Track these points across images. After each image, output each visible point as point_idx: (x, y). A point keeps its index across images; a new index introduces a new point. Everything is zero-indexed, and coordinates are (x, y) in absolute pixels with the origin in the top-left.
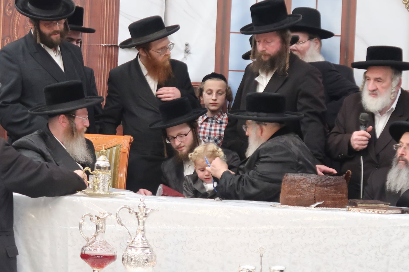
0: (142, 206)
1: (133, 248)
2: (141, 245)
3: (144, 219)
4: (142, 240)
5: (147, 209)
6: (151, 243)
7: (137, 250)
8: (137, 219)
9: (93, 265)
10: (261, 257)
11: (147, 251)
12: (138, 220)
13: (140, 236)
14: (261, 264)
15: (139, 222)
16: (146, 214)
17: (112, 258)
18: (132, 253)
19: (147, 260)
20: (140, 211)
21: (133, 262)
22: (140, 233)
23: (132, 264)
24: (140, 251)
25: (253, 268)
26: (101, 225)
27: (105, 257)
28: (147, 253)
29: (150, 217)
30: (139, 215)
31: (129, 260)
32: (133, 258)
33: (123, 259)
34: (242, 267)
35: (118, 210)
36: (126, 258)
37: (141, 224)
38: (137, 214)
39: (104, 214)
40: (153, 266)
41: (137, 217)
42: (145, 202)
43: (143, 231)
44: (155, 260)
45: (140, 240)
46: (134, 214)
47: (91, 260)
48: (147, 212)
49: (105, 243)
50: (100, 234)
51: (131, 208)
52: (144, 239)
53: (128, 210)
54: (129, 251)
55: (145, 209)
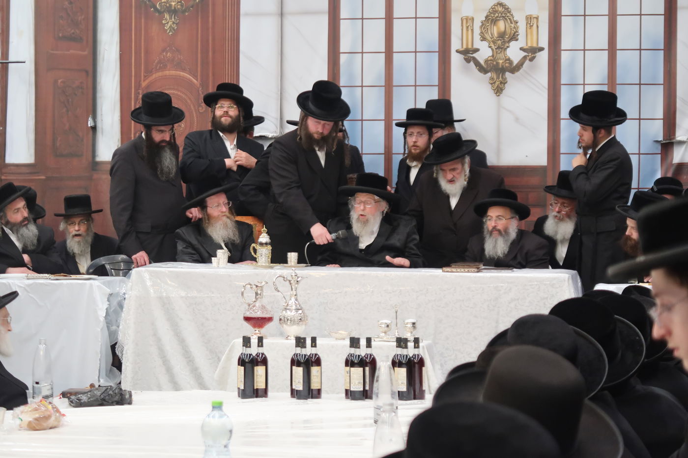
0: (294, 274)
1: (288, 311)
2: (294, 307)
3: (296, 286)
4: (295, 303)
5: (298, 277)
6: (302, 306)
7: (291, 311)
8: (290, 285)
9: (254, 326)
10: (396, 312)
11: (300, 312)
12: (292, 286)
13: (293, 299)
14: (397, 318)
15: (292, 288)
16: (297, 281)
17: (270, 319)
18: (289, 314)
19: (300, 319)
20: (293, 278)
21: (289, 322)
22: (293, 297)
23: (288, 324)
24: (293, 313)
25: (389, 322)
26: (259, 292)
27: (265, 318)
28: (301, 314)
29: (301, 284)
30: (292, 282)
31: (286, 320)
32: (289, 318)
33: (280, 320)
34: (381, 321)
35: (274, 280)
36: (283, 318)
37: (294, 290)
38: (290, 281)
39: (261, 283)
40: (305, 325)
41: (290, 284)
42: (296, 271)
43: (296, 295)
44: (307, 320)
45: (294, 303)
46: (288, 282)
47: (253, 322)
48: (298, 280)
49: (263, 307)
50: (259, 299)
51: (285, 277)
52: (297, 302)
53: (283, 278)
54: (284, 312)
55: (296, 277)
